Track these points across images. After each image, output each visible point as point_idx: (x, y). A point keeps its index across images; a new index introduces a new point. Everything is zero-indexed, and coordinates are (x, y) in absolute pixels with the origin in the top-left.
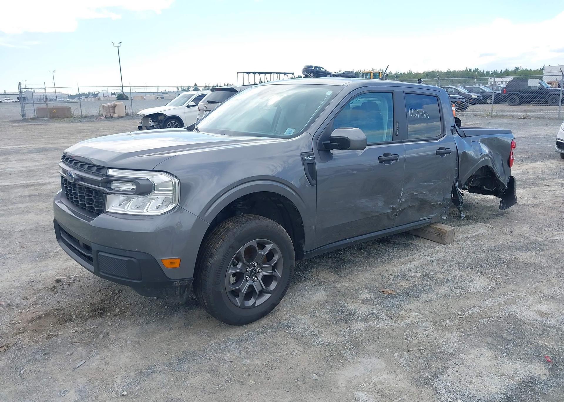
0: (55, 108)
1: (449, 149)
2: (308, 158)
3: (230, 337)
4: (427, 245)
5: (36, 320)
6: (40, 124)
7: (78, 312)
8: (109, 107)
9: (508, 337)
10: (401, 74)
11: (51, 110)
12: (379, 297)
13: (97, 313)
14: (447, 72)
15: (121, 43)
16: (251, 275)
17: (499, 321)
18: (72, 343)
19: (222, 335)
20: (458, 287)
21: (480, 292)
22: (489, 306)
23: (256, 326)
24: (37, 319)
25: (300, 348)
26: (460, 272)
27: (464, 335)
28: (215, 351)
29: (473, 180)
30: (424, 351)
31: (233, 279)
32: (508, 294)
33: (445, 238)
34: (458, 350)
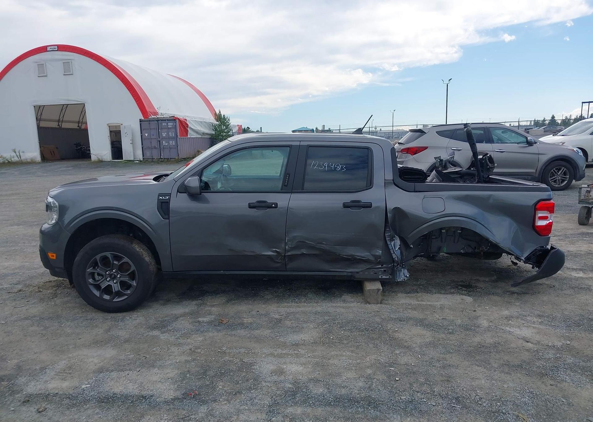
1: (370, 204)
2: (163, 198)
15: (451, 79)
16: (111, 278)
29: (489, 244)
31: (98, 277)
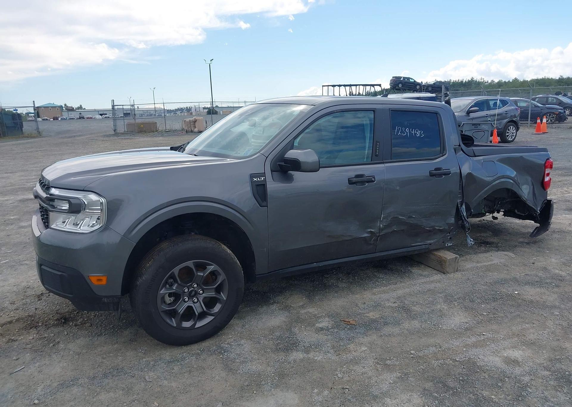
0: (143, 124)
1: (449, 170)
2: (257, 179)
3: (164, 356)
4: (425, 273)
5: (6, 324)
6: (127, 139)
7: (46, 319)
8: (190, 122)
9: (451, 384)
10: (505, 82)
11: (139, 125)
12: (338, 327)
13: (60, 322)
14: (559, 79)
15: (212, 60)
16: (190, 296)
17: (453, 365)
18: (24, 349)
19: (157, 353)
20: (430, 323)
21: (451, 330)
22: (452, 346)
23: (195, 348)
24: (8, 323)
25: (223, 374)
26: (443, 306)
27: (404, 377)
28: (142, 368)
30: (347, 390)
31: (170, 299)
32: (483, 335)
33: (445, 266)
34: (385, 394)
